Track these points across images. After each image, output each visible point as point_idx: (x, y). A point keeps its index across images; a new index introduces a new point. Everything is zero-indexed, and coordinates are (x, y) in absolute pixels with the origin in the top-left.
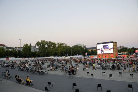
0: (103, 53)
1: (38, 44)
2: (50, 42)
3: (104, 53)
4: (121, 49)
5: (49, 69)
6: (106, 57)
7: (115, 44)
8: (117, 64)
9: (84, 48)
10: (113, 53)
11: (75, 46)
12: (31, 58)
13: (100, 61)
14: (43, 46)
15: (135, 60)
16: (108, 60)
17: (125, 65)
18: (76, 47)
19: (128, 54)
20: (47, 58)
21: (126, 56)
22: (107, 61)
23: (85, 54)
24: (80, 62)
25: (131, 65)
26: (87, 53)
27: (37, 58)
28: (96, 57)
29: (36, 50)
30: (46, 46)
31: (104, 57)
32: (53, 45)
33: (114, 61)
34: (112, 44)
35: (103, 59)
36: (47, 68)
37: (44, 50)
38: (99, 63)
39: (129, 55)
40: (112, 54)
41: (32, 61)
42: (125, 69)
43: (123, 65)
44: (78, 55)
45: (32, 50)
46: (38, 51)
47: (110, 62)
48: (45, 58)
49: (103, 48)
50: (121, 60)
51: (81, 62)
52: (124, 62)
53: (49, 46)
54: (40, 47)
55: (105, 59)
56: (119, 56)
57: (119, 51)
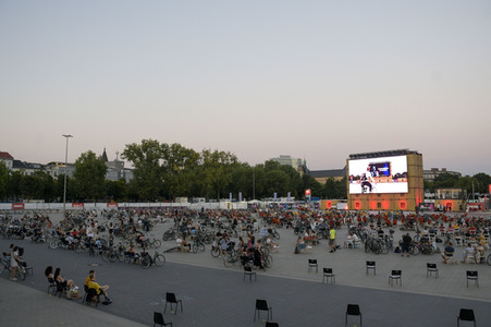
1: (132, 152)
2: (176, 148)
3: (374, 191)
4: (436, 179)
5: (169, 245)
6: (379, 205)
7: (414, 157)
8: (419, 232)
9: (301, 173)
10: (406, 190)
11: (267, 162)
12: (105, 204)
14: (150, 159)
15: (486, 221)
16: (386, 217)
17: (449, 238)
18: (271, 169)
19: (461, 197)
20: (164, 205)
21: (455, 204)
22: (383, 222)
23: (304, 192)
24: (286, 221)
26: (312, 191)
27: (127, 205)
28: (345, 206)
29: (124, 173)
30: (161, 162)
31: (374, 205)
32: (185, 159)
33: (409, 222)
34: (404, 158)
35: (371, 213)
36: (163, 243)
37: (152, 174)
38: (353, 228)
39: (464, 199)
41: (109, 217)
42: (450, 251)
43: (444, 239)
44: (279, 196)
45: (111, 176)
46: (129, 177)
47: (395, 224)
48: (157, 204)
49: (369, 174)
50: (437, 217)
53: (172, 161)
54: (137, 165)
55: (376, 213)
56: (429, 204)
57: (428, 187)
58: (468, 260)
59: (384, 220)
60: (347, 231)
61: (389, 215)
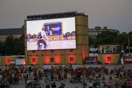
0: (43, 48)
3: (48, 48)
4: (99, 36)
6: (52, 60)
10: (74, 47)
13: (35, 75)
21: (114, 58)
28: (23, 62)
34: (72, 20)
38: (30, 84)
40: (71, 50)
47: (65, 77)
49: (43, 33)
52: (107, 77)
55: (50, 67)
56: (93, 58)
61: (61, 69)
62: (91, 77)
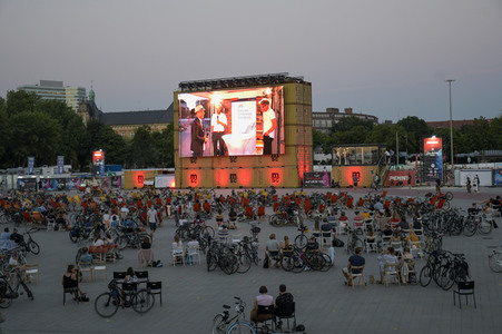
4: (334, 128)
6: (233, 177)
8: (303, 229)
9: (85, 118)
11: (12, 95)
15: (418, 205)
16: (245, 202)
17: (355, 238)
18: (21, 108)
19: (378, 160)
21: (367, 174)
22: (240, 210)
23: (90, 156)
24: (54, 215)
25: (396, 234)
26: (107, 152)
28: (170, 182)
31: (223, 178)
33: (288, 211)
35: (218, 193)
38: (186, 226)
39: (382, 165)
43: (346, 240)
44: (39, 164)
47: (261, 213)
50: (335, 199)
51: (62, 221)
52: (350, 214)
55: (226, 193)
56: (322, 174)
57: (321, 142)
58: (388, 278)
59: (243, 207)
60: (173, 232)
61: (251, 197)
62: (316, 213)
